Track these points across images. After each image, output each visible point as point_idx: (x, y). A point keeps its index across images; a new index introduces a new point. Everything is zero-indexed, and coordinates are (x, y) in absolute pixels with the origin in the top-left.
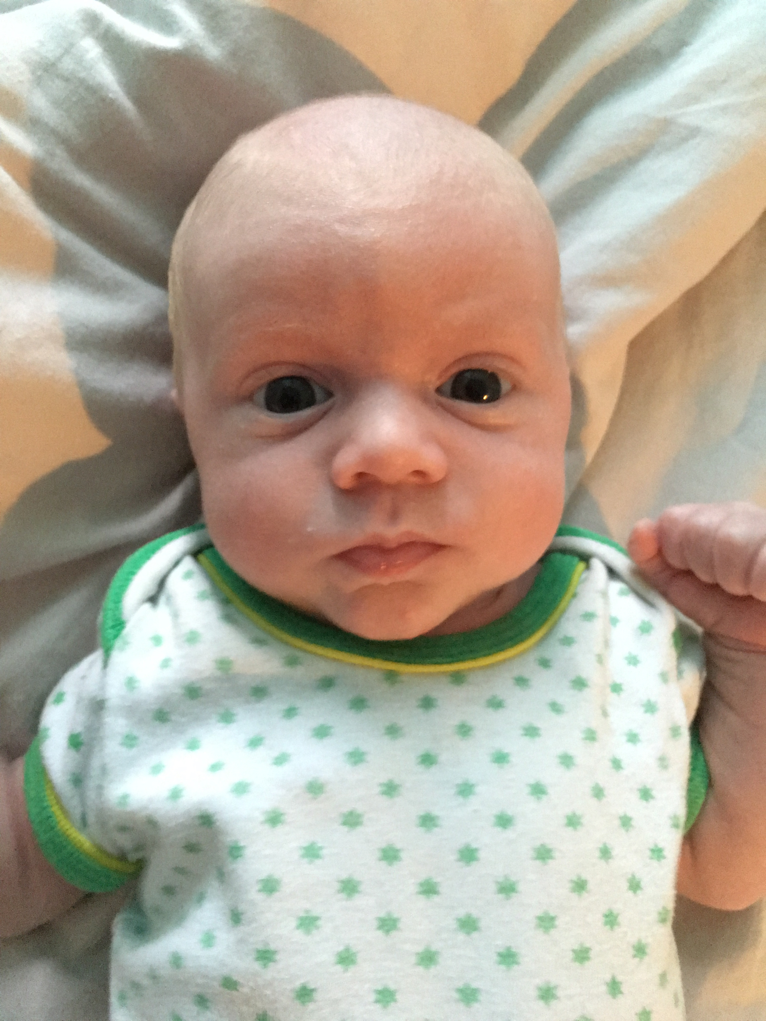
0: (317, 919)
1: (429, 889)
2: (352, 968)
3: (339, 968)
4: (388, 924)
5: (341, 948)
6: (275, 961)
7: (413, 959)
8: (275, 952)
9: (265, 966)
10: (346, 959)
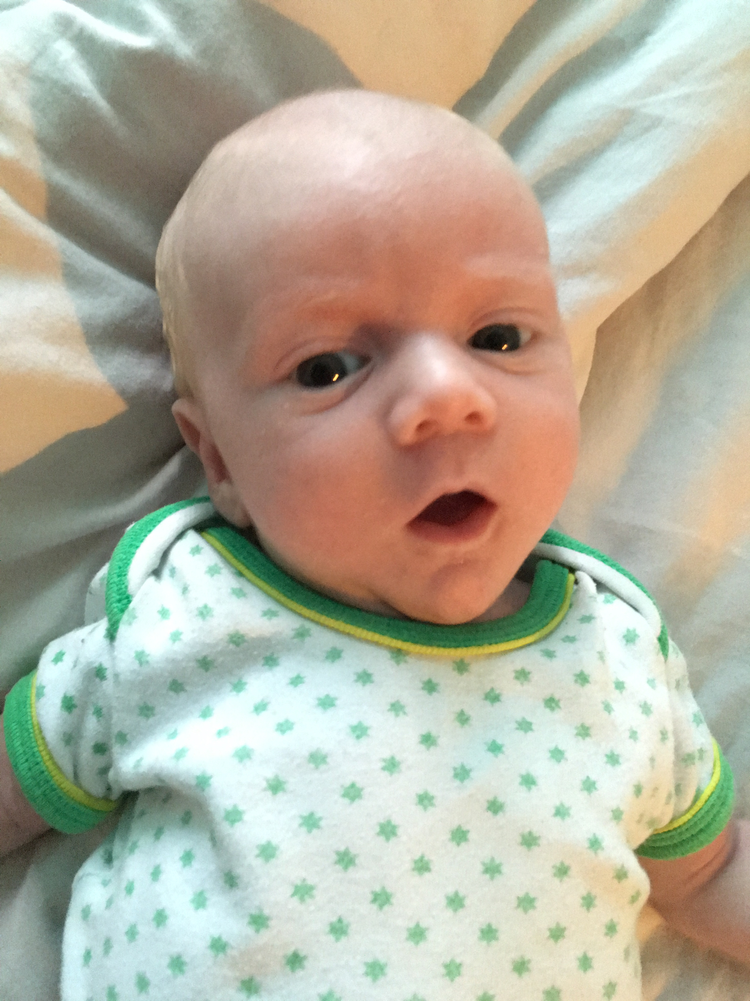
0: (312, 888)
1: (422, 866)
2: (344, 939)
3: (332, 938)
4: (381, 899)
5: (334, 919)
6: (267, 927)
7: (405, 934)
8: (268, 919)
9: (257, 931)
10: (338, 929)
